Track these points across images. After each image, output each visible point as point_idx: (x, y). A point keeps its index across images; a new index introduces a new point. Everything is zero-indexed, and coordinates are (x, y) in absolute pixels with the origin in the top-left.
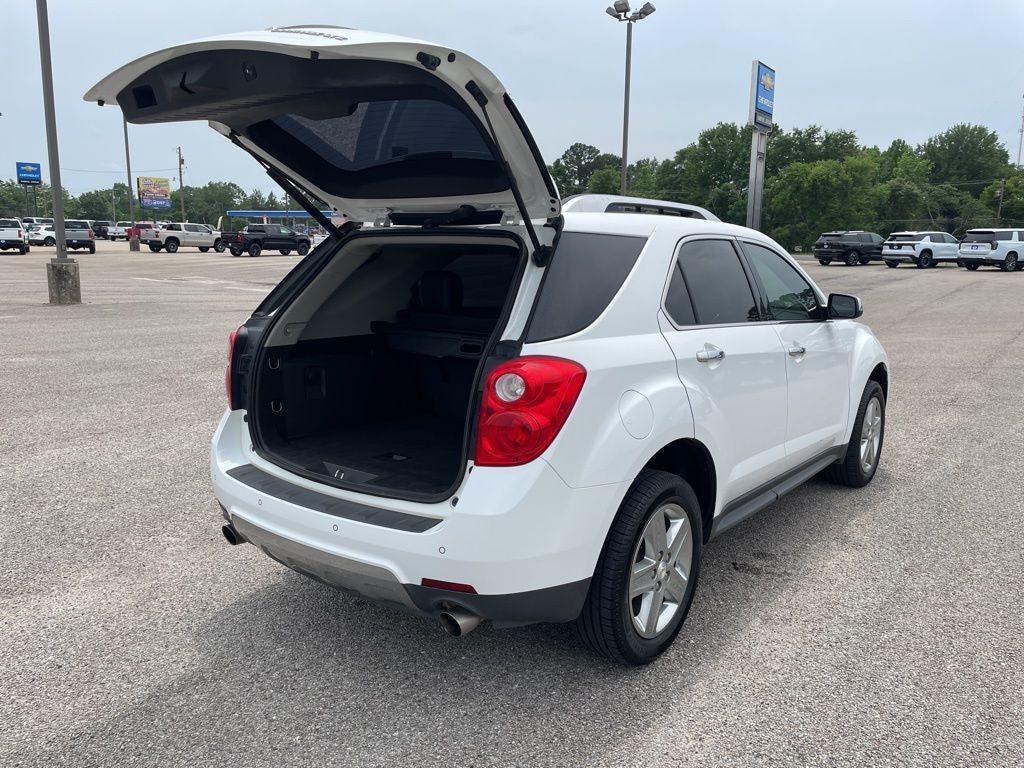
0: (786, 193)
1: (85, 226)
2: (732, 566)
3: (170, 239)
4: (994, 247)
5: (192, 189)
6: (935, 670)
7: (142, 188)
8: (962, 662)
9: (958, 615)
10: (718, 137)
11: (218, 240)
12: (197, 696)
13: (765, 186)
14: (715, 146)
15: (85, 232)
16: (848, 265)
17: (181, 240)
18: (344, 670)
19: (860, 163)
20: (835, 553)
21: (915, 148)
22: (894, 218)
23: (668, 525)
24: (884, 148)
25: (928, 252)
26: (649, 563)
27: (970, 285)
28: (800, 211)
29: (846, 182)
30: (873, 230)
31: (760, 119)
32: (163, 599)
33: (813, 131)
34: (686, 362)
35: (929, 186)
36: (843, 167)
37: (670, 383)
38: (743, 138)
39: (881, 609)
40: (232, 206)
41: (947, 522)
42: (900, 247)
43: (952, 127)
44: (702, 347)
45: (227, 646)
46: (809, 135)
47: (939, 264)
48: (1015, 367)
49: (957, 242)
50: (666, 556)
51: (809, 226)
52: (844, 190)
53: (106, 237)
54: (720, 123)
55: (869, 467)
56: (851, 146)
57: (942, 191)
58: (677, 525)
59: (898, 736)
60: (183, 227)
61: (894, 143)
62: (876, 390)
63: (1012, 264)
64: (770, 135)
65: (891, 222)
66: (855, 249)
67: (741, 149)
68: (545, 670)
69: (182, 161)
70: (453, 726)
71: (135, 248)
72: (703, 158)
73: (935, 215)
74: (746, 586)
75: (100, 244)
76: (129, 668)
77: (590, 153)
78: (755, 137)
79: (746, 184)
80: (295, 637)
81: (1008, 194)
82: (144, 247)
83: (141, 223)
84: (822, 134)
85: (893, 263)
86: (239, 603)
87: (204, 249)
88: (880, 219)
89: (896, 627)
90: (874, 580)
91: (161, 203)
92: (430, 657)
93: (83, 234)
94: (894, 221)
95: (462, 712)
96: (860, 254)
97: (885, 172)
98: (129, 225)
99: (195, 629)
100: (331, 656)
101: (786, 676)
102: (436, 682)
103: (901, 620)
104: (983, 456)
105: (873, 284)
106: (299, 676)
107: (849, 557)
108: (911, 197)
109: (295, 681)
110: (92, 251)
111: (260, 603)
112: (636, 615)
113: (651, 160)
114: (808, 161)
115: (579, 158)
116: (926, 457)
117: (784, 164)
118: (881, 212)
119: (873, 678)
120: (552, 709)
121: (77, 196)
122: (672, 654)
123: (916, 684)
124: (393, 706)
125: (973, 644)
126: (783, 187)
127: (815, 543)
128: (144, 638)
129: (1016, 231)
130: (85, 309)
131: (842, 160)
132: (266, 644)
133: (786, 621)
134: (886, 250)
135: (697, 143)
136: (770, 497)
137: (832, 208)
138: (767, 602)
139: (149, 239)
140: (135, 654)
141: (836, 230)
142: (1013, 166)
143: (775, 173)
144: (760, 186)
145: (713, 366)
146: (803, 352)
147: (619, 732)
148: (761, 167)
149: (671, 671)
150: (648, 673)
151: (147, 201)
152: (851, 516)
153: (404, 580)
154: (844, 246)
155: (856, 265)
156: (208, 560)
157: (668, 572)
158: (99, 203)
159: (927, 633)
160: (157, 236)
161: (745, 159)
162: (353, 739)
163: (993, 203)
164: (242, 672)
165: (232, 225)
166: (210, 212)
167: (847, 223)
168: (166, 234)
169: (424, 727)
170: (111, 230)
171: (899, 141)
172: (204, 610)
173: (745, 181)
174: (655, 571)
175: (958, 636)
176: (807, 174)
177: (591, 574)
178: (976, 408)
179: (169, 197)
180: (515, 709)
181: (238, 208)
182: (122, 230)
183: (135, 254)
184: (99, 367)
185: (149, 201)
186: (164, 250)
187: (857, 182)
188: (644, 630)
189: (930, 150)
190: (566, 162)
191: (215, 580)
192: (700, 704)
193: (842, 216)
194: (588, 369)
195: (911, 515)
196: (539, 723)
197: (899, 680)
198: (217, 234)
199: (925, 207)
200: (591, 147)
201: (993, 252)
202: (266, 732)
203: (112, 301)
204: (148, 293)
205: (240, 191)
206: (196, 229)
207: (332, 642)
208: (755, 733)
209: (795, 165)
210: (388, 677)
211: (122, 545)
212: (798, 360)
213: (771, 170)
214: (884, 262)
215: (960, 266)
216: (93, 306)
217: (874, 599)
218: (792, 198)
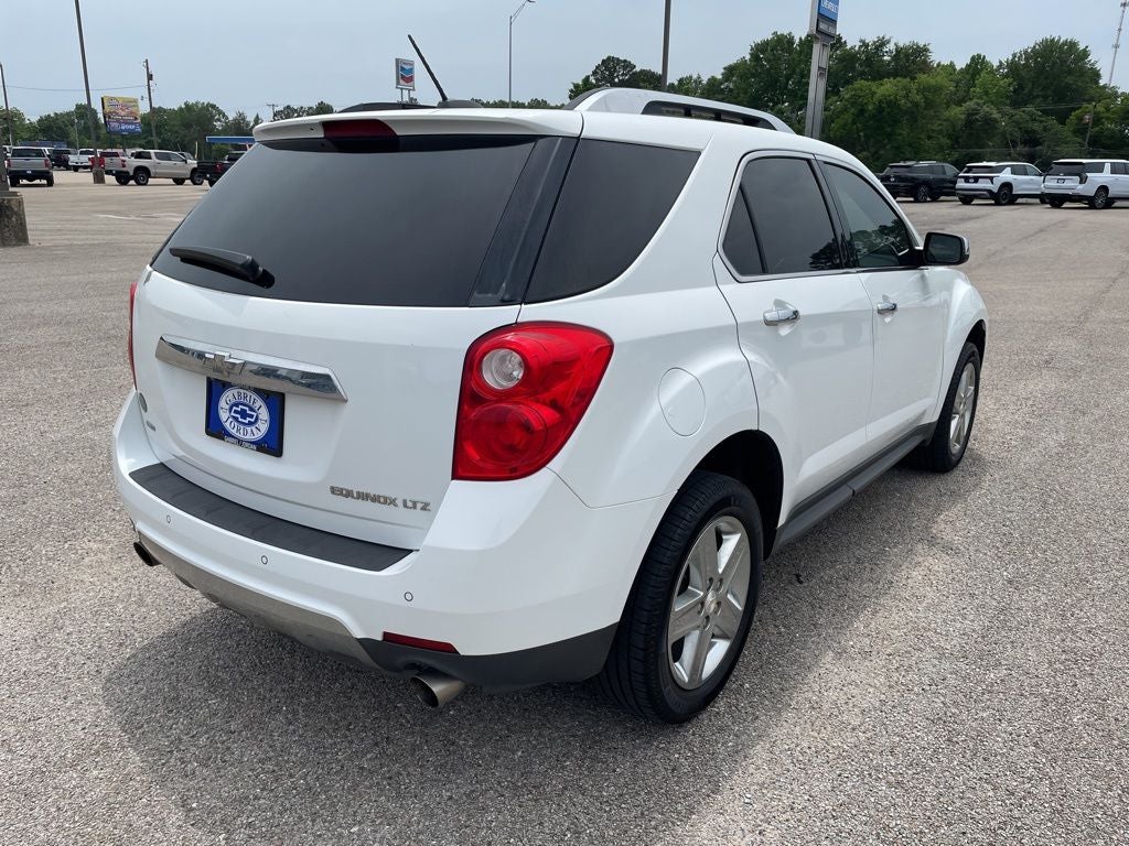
0: (848, 117)
1: (40, 154)
2: (794, 578)
3: (139, 169)
4: (1083, 181)
5: (165, 111)
6: (1058, 724)
7: (107, 110)
8: (1092, 712)
9: (1080, 644)
10: (772, 50)
11: (194, 170)
12: (95, 773)
13: (826, 109)
14: (768, 61)
15: (41, 161)
16: (917, 201)
17: (152, 171)
18: (294, 731)
19: (932, 81)
20: (921, 559)
21: (996, 64)
22: (968, 146)
23: (720, 542)
24: (961, 64)
25: (1007, 186)
26: (695, 595)
27: (1054, 225)
28: (863, 139)
29: (916, 105)
30: (945, 161)
31: (823, 26)
32: (70, 629)
33: (882, 43)
34: (751, 325)
35: (1008, 109)
36: (914, 87)
37: (728, 356)
38: (801, 52)
39: (983, 637)
40: (212, 131)
41: (1055, 518)
42: (976, 180)
43: (1039, 40)
44: (771, 305)
45: (145, 698)
46: (877, 48)
47: (1019, 200)
48: (1114, 322)
49: (1040, 175)
50: (716, 583)
51: (873, 156)
52: (913, 114)
53: (68, 168)
54: (775, 33)
55: (958, 446)
56: (925, 62)
57: (1024, 116)
58: (731, 543)
59: (1019, 824)
60: (153, 155)
61: (973, 58)
62: (973, 354)
63: (1103, 200)
64: (832, 46)
65: (964, 151)
66: (926, 183)
67: (799, 64)
68: (558, 729)
69: (150, 77)
70: (432, 816)
71: (99, 179)
72: (753, 76)
73: (1014, 144)
74: (813, 606)
75: (59, 176)
76: (12, 729)
77: (624, 68)
78: (817, 48)
79: (803, 106)
80: (234, 684)
81: (1097, 120)
82: (110, 179)
83: (109, 150)
84: (891, 46)
85: (967, 199)
86: (167, 636)
87: (179, 181)
88: (952, 147)
89: (1004, 662)
90: (972, 596)
91: (131, 127)
92: (408, 712)
93: (38, 163)
94: (969, 151)
95: (446, 794)
96: (931, 189)
97: (961, 94)
98: (91, 153)
99: (106, 672)
100: (279, 712)
101: (869, 735)
102: (414, 748)
103: (1010, 652)
104: (1089, 432)
105: (946, 223)
106: (234, 742)
107: (938, 563)
108: (989, 122)
109: (228, 748)
110: (50, 183)
111: (194, 634)
112: (675, 661)
113: (695, 77)
114: (874, 79)
115: (611, 74)
116: (1022, 433)
117: (848, 82)
118: (955, 140)
119: (980, 737)
120: (565, 788)
121: (35, 119)
122: (721, 704)
123: (1036, 745)
124: (355, 786)
125: (1103, 686)
126: (845, 110)
127: (895, 546)
128: (37, 686)
129: (1108, 162)
130: (33, 252)
131: (913, 79)
132: (196, 694)
133: (866, 654)
134: (961, 184)
135: (748, 57)
136: (844, 494)
137: (900, 135)
138: (840, 629)
139: (114, 169)
140: (23, 709)
141: (905, 160)
142: (1105, 87)
143: (837, 93)
144: (820, 107)
145: (785, 331)
146: (894, 308)
147: (653, 823)
148: (822, 84)
149: (721, 730)
150: (691, 733)
151: (114, 125)
152: (938, 510)
153: (359, 634)
154: (913, 179)
155: (925, 201)
156: (135, 573)
157: (719, 604)
158: (60, 128)
159: (1044, 669)
160: (124, 166)
161: (803, 77)
162: (297, 838)
163: (1081, 130)
164: (160, 736)
165: (214, 153)
166: (187, 139)
167: (916, 153)
168: (133, 163)
169: (394, 817)
170: (73, 159)
171: (979, 56)
172: (121, 645)
173: (801, 102)
174: (703, 604)
175: (1084, 674)
176: (874, 93)
177: (616, 618)
178: (1075, 372)
179: (139, 121)
180: (516, 788)
181: (219, 133)
182: (85, 159)
183: (99, 187)
184: (36, 321)
185: (117, 124)
186: (133, 182)
187: (929, 104)
188: (687, 679)
189: (1013, 67)
190: (596, 80)
191: (141, 602)
192: (759, 778)
193: (910, 145)
194: (616, 339)
195: (1010, 508)
196: (546, 811)
197: (1014, 738)
198: (193, 163)
199: (1004, 134)
200: (625, 61)
201: (1081, 187)
202: (180, 826)
203: (66, 242)
204: (111, 232)
205: (220, 112)
206: (168, 158)
207: (283, 690)
208: (832, 822)
209: (860, 83)
210: (351, 742)
211: (29, 553)
212: (888, 320)
213: (832, 90)
214: (957, 198)
215: (1043, 202)
216: (43, 248)
217: (974, 623)
218: (854, 123)
